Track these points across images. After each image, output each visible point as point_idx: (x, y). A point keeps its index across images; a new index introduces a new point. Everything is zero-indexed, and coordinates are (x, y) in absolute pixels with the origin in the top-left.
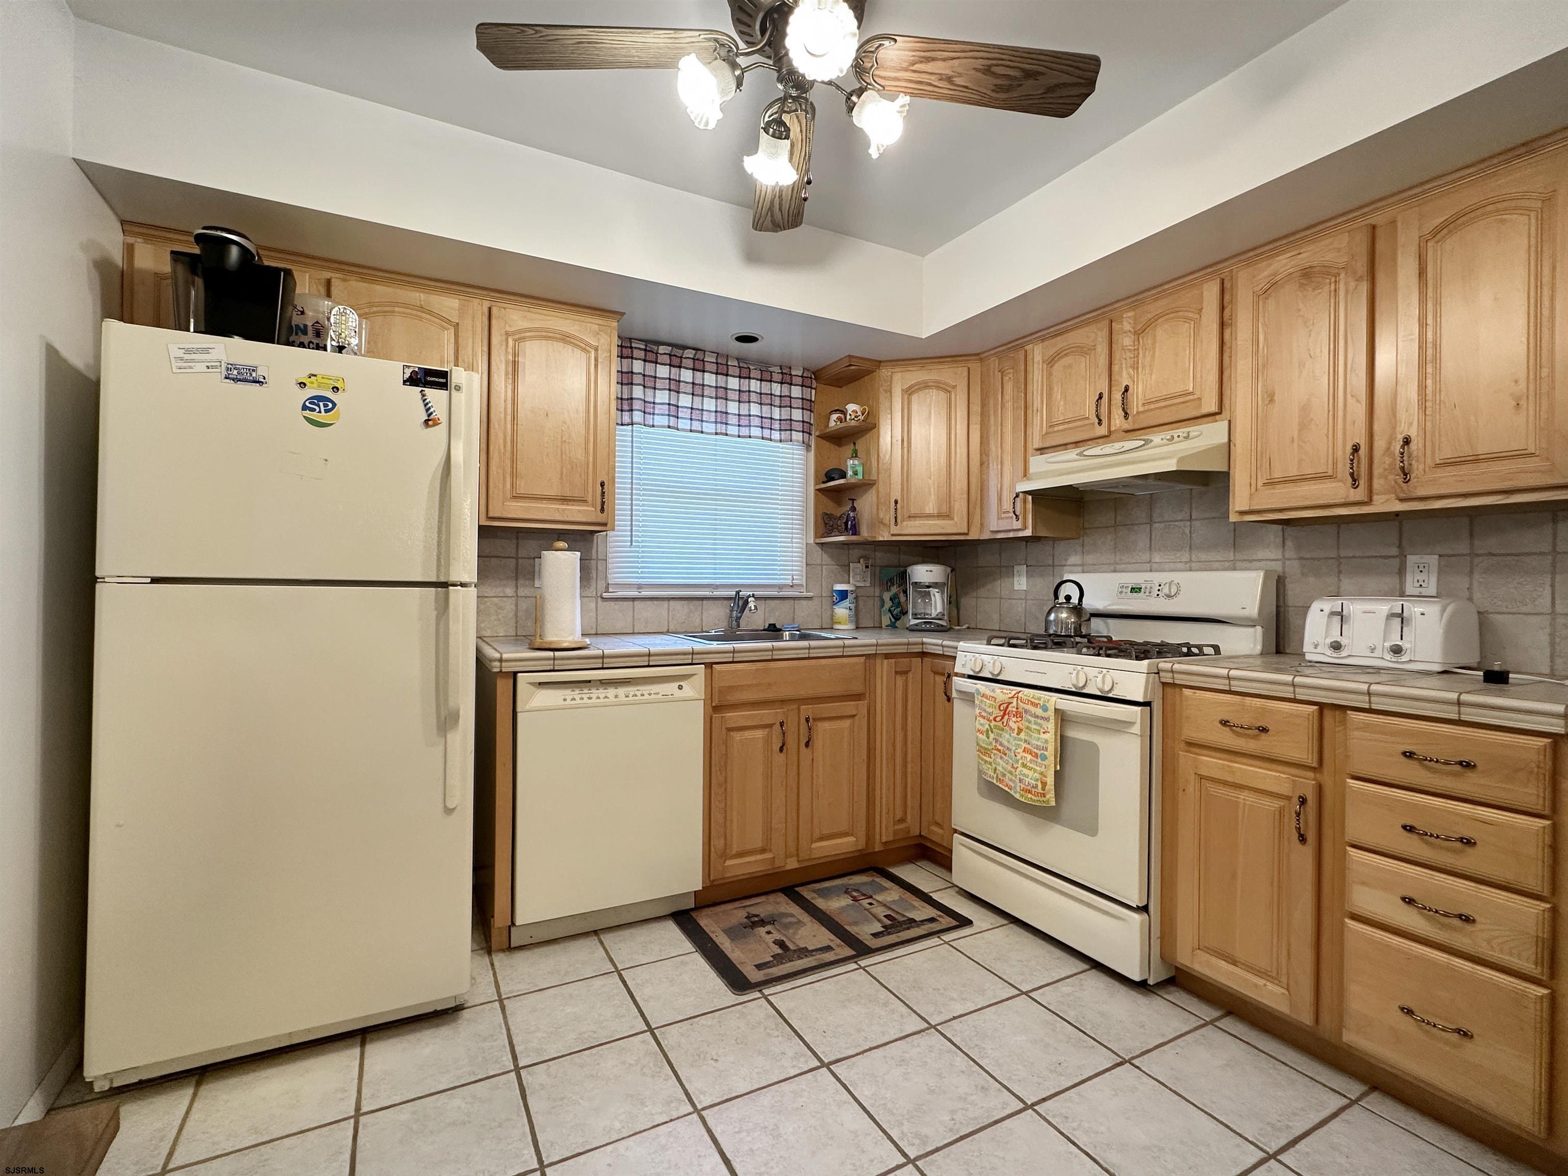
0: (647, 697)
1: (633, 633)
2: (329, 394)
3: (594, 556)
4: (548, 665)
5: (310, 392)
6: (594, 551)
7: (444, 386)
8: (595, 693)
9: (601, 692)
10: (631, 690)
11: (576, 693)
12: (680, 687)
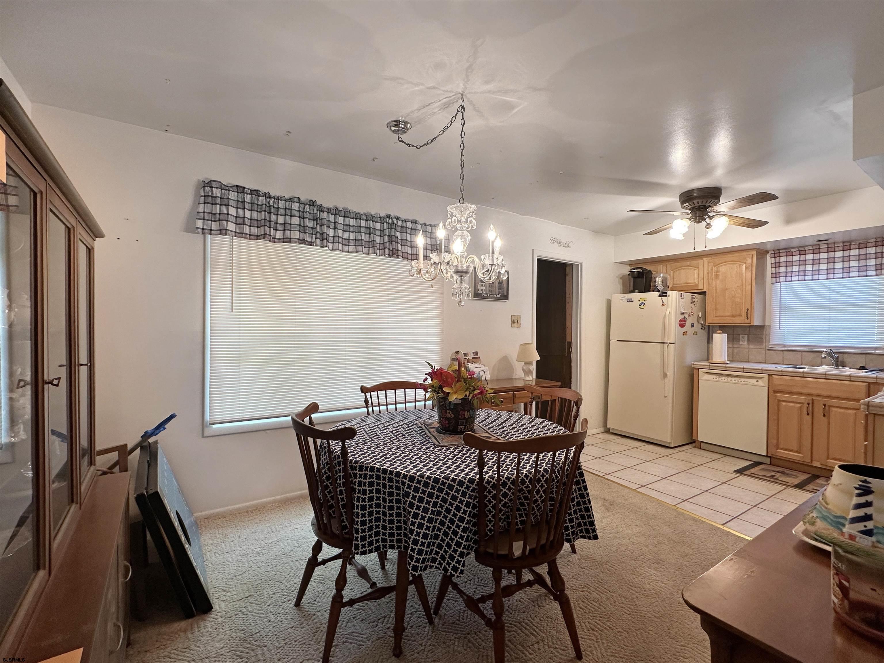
0: (742, 382)
1: (765, 363)
2: (644, 302)
3: (764, 334)
4: (708, 367)
5: (641, 302)
6: (764, 332)
7: (666, 296)
8: (724, 378)
9: (726, 378)
10: (737, 379)
11: (717, 377)
12: (757, 381)
